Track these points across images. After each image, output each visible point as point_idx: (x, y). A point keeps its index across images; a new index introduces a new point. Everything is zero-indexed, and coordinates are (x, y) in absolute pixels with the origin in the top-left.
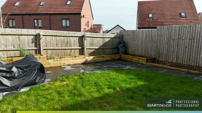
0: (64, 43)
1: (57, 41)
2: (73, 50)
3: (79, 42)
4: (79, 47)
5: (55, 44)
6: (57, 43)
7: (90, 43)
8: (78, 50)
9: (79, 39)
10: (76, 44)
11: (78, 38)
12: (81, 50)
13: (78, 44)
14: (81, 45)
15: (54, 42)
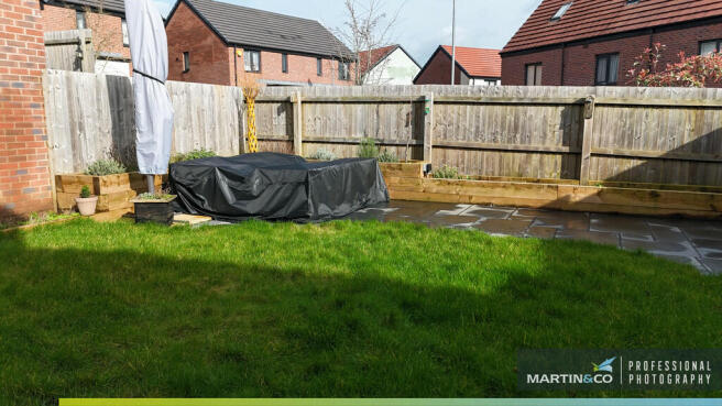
0: (503, 128)
1: (478, 121)
2: (535, 157)
3: (563, 126)
4: (564, 144)
5: (473, 130)
6: (478, 127)
7: (620, 133)
8: (559, 157)
9: (564, 115)
10: (549, 135)
11: (561, 108)
12: (573, 158)
13: (559, 133)
14: (574, 137)
15: (470, 125)
